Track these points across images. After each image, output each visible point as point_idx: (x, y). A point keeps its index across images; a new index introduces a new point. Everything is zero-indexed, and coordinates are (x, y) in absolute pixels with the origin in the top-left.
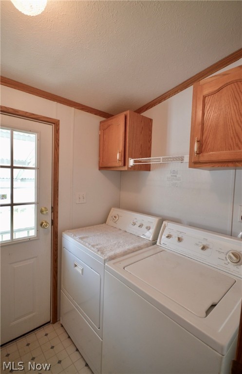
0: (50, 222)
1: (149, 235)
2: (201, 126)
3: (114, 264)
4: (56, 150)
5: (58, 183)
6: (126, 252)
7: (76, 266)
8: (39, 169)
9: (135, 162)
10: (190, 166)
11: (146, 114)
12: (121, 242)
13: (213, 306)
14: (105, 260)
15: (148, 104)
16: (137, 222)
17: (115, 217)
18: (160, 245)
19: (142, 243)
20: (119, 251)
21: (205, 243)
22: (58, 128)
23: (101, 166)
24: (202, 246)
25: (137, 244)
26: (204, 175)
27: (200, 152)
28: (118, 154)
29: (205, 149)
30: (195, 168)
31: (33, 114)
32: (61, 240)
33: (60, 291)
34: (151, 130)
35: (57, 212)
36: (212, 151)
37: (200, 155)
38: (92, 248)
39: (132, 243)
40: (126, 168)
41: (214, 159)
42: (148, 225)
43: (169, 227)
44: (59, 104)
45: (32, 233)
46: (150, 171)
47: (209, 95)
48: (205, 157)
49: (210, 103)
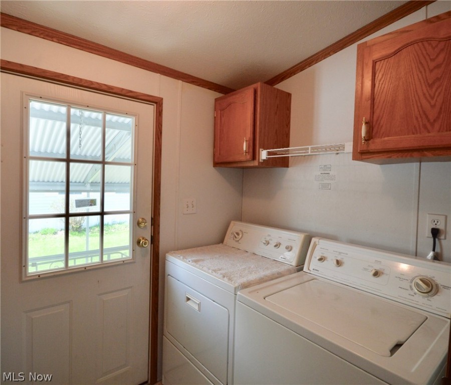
0: (149, 239)
1: (291, 258)
2: (369, 102)
3: (250, 292)
4: (159, 139)
5: (160, 184)
6: (263, 278)
7: (188, 299)
8: (136, 165)
9: (269, 153)
10: (355, 158)
11: (282, 86)
12: (252, 266)
13: (398, 346)
14: (235, 288)
15: (285, 72)
16: (270, 239)
17: (238, 234)
18: (309, 272)
19: (282, 269)
20: (252, 277)
21: (378, 267)
22: (160, 108)
23: (216, 160)
24: (374, 271)
25: (275, 270)
26: (372, 170)
27: (370, 137)
28: (245, 143)
29: (377, 132)
30: (361, 160)
31: (131, 92)
32: (164, 264)
33: (162, 339)
34: (289, 109)
35: (159, 226)
36: (388, 136)
37: (370, 142)
38: (214, 273)
39: (267, 269)
40: (256, 163)
41: (391, 146)
42: (289, 244)
43: (321, 247)
44: (163, 77)
45: (127, 254)
46: (288, 167)
47: (380, 60)
48: (377, 144)
49: (383, 70)
